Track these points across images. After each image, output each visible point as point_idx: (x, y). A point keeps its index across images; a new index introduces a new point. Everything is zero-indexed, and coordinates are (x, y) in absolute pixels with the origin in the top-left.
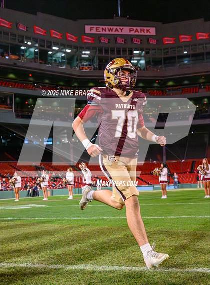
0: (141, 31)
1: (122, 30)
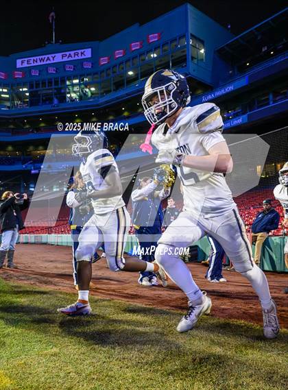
0: (75, 55)
1: (53, 58)
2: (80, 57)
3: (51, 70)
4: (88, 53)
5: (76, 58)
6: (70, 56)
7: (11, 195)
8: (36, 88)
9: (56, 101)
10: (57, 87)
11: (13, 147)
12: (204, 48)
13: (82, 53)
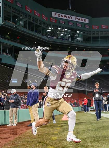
0: (81, 20)
1: (71, 18)
2: (84, 22)
3: (71, 24)
4: (87, 21)
6: (79, 19)
10: (73, 33)
13: (85, 20)
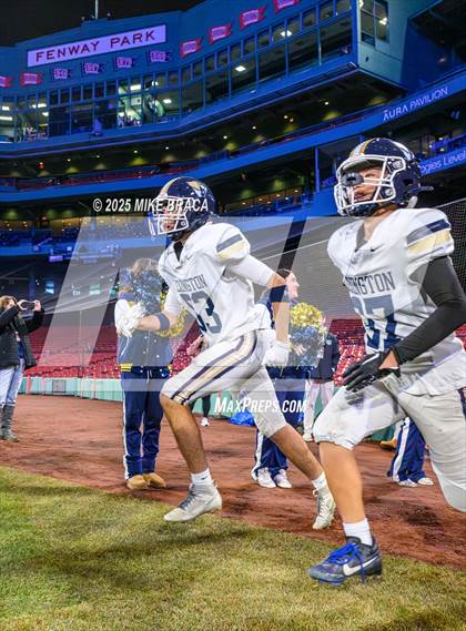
0: (134, 39)
1: (95, 45)
2: (145, 43)
3: (91, 69)
4: (159, 34)
5: (138, 44)
6: (126, 40)
7: (12, 302)
8: (62, 102)
9: (97, 126)
10: (100, 99)
11: (17, 212)
12: (387, 16)
13: (148, 35)
